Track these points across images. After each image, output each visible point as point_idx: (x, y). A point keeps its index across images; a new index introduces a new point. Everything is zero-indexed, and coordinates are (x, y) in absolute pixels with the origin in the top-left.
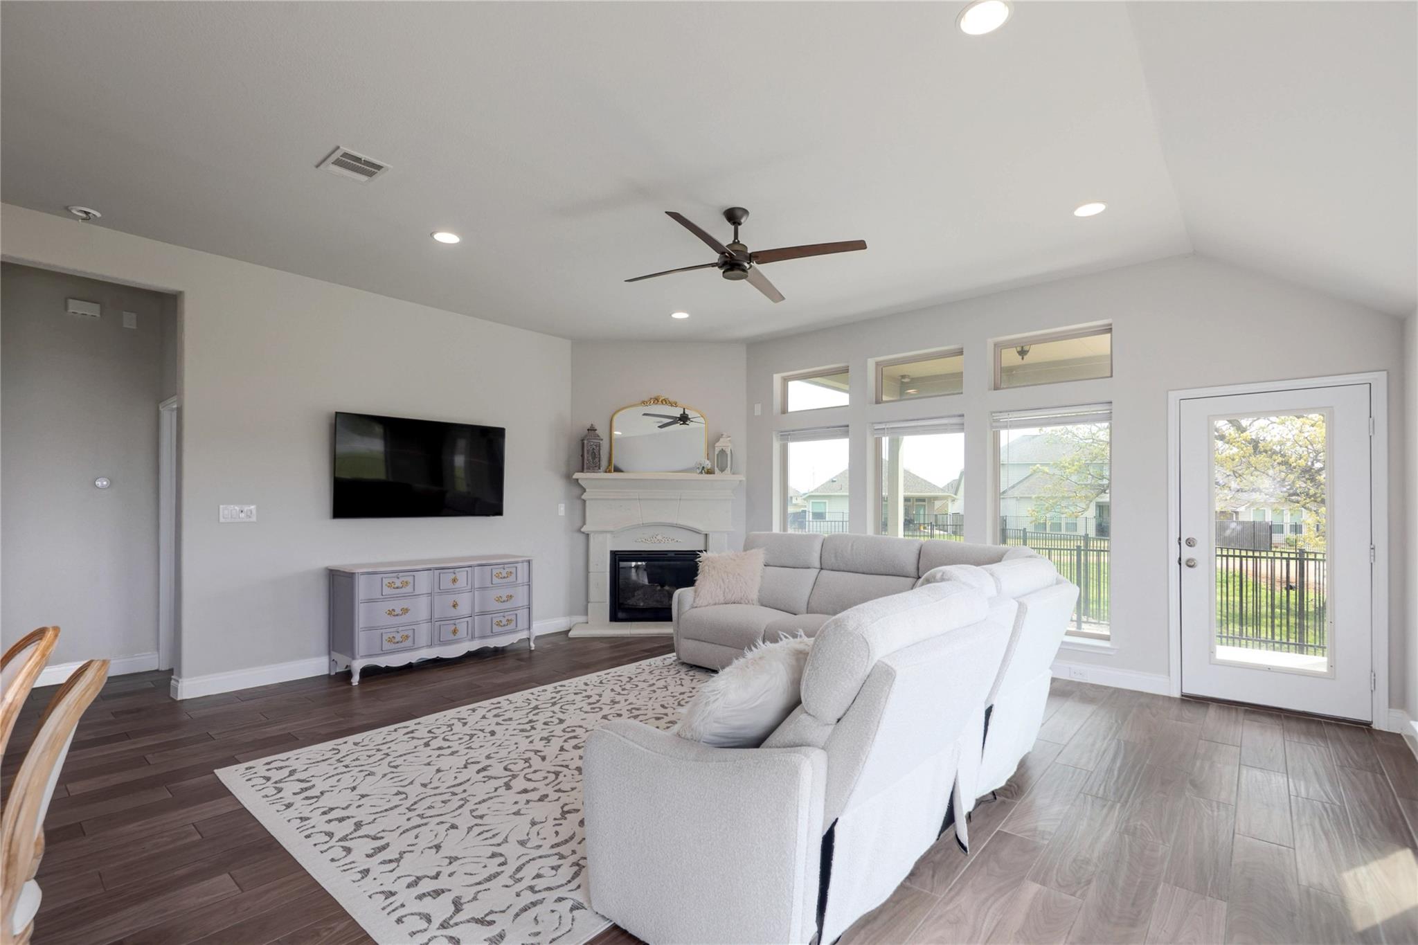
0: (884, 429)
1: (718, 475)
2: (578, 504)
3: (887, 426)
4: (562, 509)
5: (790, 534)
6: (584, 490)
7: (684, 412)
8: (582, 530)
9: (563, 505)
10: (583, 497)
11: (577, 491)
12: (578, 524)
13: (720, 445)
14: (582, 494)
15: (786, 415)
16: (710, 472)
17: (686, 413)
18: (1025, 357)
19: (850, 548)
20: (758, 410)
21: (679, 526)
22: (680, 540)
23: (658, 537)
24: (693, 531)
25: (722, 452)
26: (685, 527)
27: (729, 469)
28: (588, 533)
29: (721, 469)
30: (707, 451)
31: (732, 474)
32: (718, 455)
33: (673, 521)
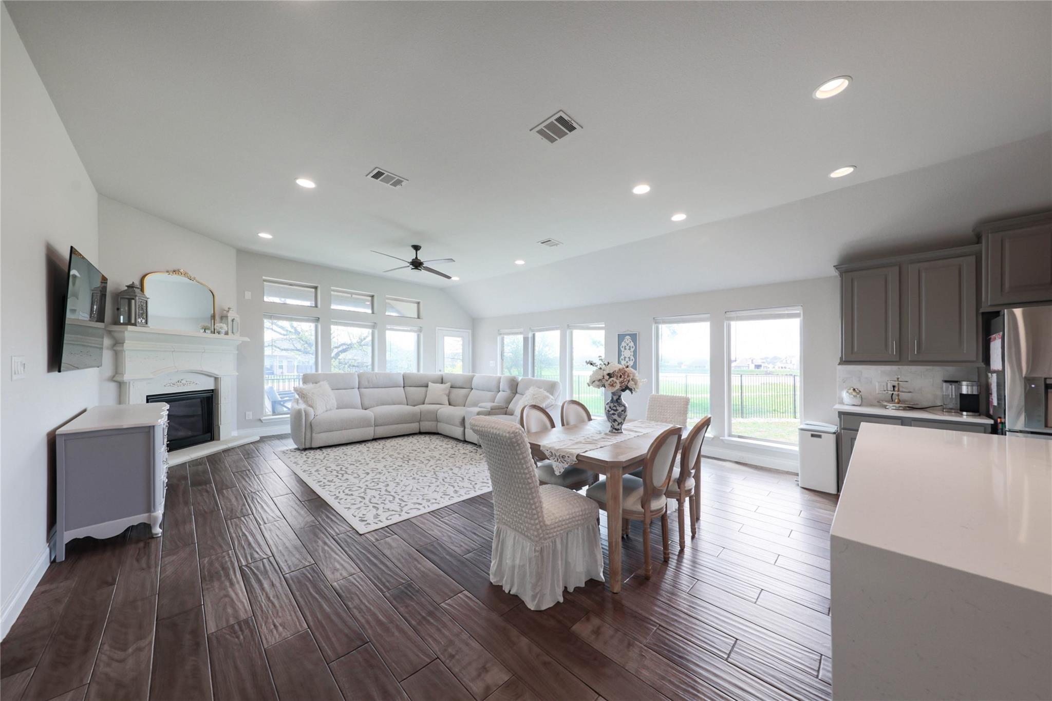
0: (335, 322)
1: (231, 336)
3: (337, 321)
5: (331, 373)
6: (116, 342)
8: (118, 379)
14: (115, 345)
19: (375, 378)
20: (248, 295)
21: (202, 372)
22: (198, 383)
23: (182, 382)
24: (209, 375)
25: (233, 320)
26: (205, 373)
27: (239, 332)
28: (128, 381)
29: (233, 333)
30: (213, 317)
31: (240, 336)
32: (231, 322)
33: (199, 368)
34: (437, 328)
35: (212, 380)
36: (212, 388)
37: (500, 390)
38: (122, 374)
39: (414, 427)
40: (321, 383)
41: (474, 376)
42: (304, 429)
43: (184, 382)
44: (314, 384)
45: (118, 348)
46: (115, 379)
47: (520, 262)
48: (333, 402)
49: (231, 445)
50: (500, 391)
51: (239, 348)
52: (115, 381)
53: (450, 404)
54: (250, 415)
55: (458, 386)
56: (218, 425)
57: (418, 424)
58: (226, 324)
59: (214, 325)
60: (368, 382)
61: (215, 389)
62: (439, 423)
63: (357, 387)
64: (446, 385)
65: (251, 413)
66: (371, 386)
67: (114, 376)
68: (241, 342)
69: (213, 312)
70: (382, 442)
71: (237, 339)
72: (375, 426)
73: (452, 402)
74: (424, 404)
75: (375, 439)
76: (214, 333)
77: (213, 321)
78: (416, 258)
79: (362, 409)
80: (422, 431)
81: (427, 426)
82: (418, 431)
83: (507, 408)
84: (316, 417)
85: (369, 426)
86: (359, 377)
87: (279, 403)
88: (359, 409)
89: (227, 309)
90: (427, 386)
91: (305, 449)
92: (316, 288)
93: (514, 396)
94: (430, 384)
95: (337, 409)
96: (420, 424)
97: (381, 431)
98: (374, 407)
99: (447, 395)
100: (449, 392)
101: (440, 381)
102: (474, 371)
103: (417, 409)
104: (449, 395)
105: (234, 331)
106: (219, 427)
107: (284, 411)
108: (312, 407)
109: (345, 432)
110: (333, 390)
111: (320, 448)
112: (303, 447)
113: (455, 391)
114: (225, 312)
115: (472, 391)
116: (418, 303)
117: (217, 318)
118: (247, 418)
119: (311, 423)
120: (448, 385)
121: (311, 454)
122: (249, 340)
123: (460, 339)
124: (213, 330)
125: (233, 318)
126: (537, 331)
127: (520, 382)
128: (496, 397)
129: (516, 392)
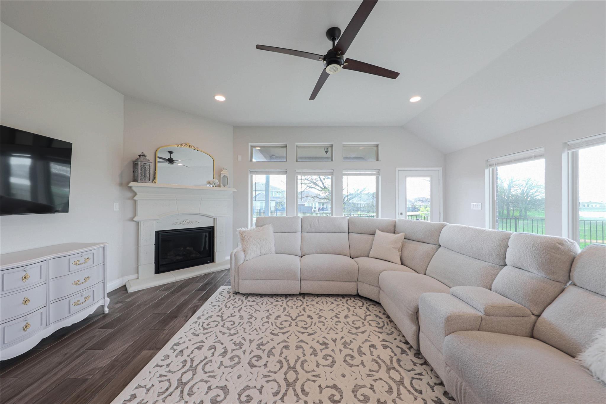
0: (301, 172)
1: (222, 188)
2: (130, 203)
3: (302, 171)
4: (117, 207)
6: (135, 194)
7: (171, 157)
8: (134, 219)
9: (118, 204)
10: (135, 198)
11: (130, 194)
12: (130, 215)
13: (223, 173)
14: (134, 196)
15: (252, 162)
16: (219, 186)
17: (172, 158)
18: (327, 153)
19: (317, 222)
20: (240, 158)
22: (200, 222)
23: (187, 221)
28: (142, 221)
29: (224, 185)
31: (229, 188)
32: (222, 178)
34: (398, 169)
35: (212, 220)
36: (212, 226)
37: (508, 261)
39: (350, 288)
41: (443, 226)
42: (234, 272)
50: (505, 265)
52: (134, 221)
53: (402, 264)
55: (414, 239)
56: (215, 252)
57: (355, 284)
60: (311, 226)
61: (214, 226)
62: (381, 291)
63: (300, 231)
64: (398, 235)
66: (313, 231)
71: (227, 190)
73: (406, 262)
74: (367, 257)
79: (301, 255)
81: (365, 290)
83: (539, 316)
85: (294, 278)
86: (303, 221)
90: (373, 235)
92: (286, 146)
94: (378, 232)
96: (357, 285)
99: (398, 250)
100: (403, 246)
101: (393, 229)
102: (446, 219)
103: (357, 263)
104: (401, 250)
106: (215, 254)
109: (268, 283)
111: (247, 295)
112: (234, 291)
113: (411, 246)
115: (440, 249)
116: (377, 146)
119: (239, 267)
120: (401, 235)
122: (236, 190)
123: (428, 179)
125: (224, 175)
126: (581, 146)
127: (581, 254)
128: (497, 275)
129: (570, 282)
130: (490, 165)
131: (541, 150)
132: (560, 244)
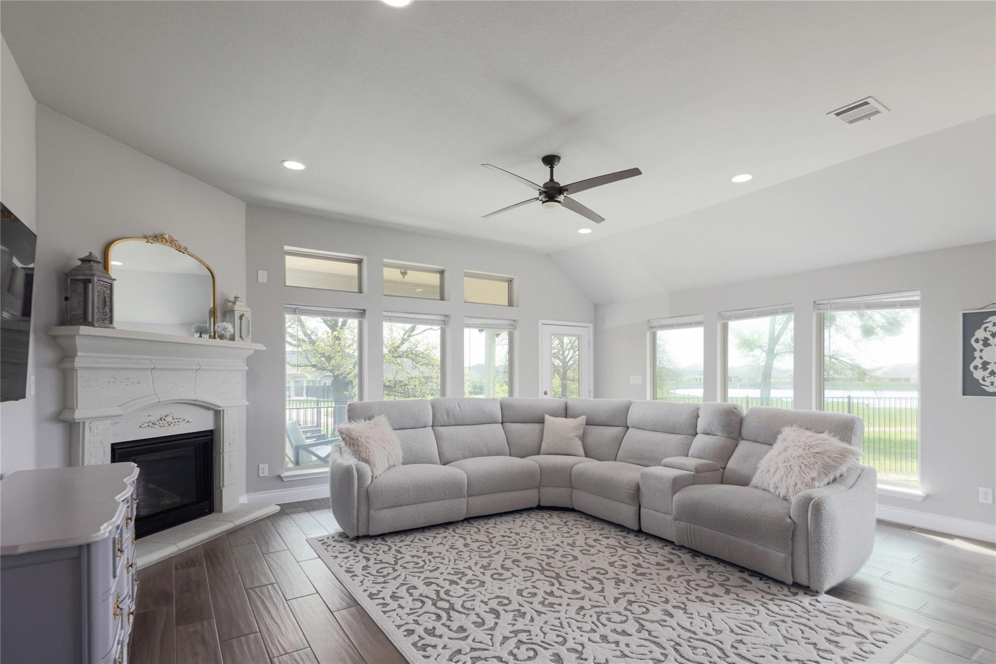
5: (386, 401)
14: (62, 359)
19: (458, 408)
20: (263, 276)
21: (195, 403)
22: (191, 420)
23: (165, 419)
24: (206, 407)
25: (241, 317)
26: (200, 403)
27: (250, 336)
28: (81, 421)
29: (241, 337)
30: (213, 313)
31: (252, 342)
32: (239, 320)
33: (191, 396)
34: (541, 321)
35: (210, 415)
36: (211, 428)
37: (699, 430)
38: (72, 409)
39: (530, 497)
40: (376, 419)
41: (631, 403)
42: (356, 500)
43: (169, 419)
44: (367, 421)
45: (66, 365)
46: (62, 417)
47: (742, 178)
48: (399, 454)
49: (238, 522)
50: (697, 434)
51: (250, 361)
52: (63, 421)
54: (265, 470)
56: (220, 487)
57: (537, 490)
58: (231, 324)
59: (214, 325)
60: (448, 415)
61: (215, 430)
62: (575, 491)
63: (431, 425)
64: (578, 419)
65: (267, 465)
66: (452, 423)
67: (60, 413)
68: (252, 352)
69: (212, 306)
70: (482, 525)
71: (247, 346)
72: (468, 496)
73: (591, 451)
74: (539, 453)
75: (468, 520)
76: (215, 338)
77: (212, 319)
78: (552, 179)
79: (442, 464)
80: (543, 503)
81: (551, 495)
82: (535, 505)
83: (724, 468)
84: (375, 481)
85: (459, 495)
86: (433, 407)
87: (306, 448)
88: (437, 464)
89: (232, 299)
90: (542, 421)
91: (358, 538)
92: (360, 262)
93: (737, 446)
94: (547, 417)
95: (403, 464)
96: (539, 492)
97: (480, 505)
98: (458, 459)
99: (580, 439)
100: (584, 434)
101: (564, 412)
103: (531, 462)
104: (583, 438)
105: (242, 335)
106: (221, 491)
107: (311, 461)
108: (367, 461)
109: (421, 507)
110: (394, 429)
111: (382, 536)
112: (356, 534)
113: (595, 431)
114: (230, 304)
115: (629, 431)
116: (510, 281)
117: (219, 314)
118: (261, 475)
119: (367, 490)
120: (582, 419)
121: (369, 547)
122: (264, 349)
124: (212, 334)
125: (242, 313)
126: (730, 318)
127: (746, 415)
128: (691, 445)
129: (740, 438)
130: (652, 327)
131: (700, 318)
132: (735, 408)
